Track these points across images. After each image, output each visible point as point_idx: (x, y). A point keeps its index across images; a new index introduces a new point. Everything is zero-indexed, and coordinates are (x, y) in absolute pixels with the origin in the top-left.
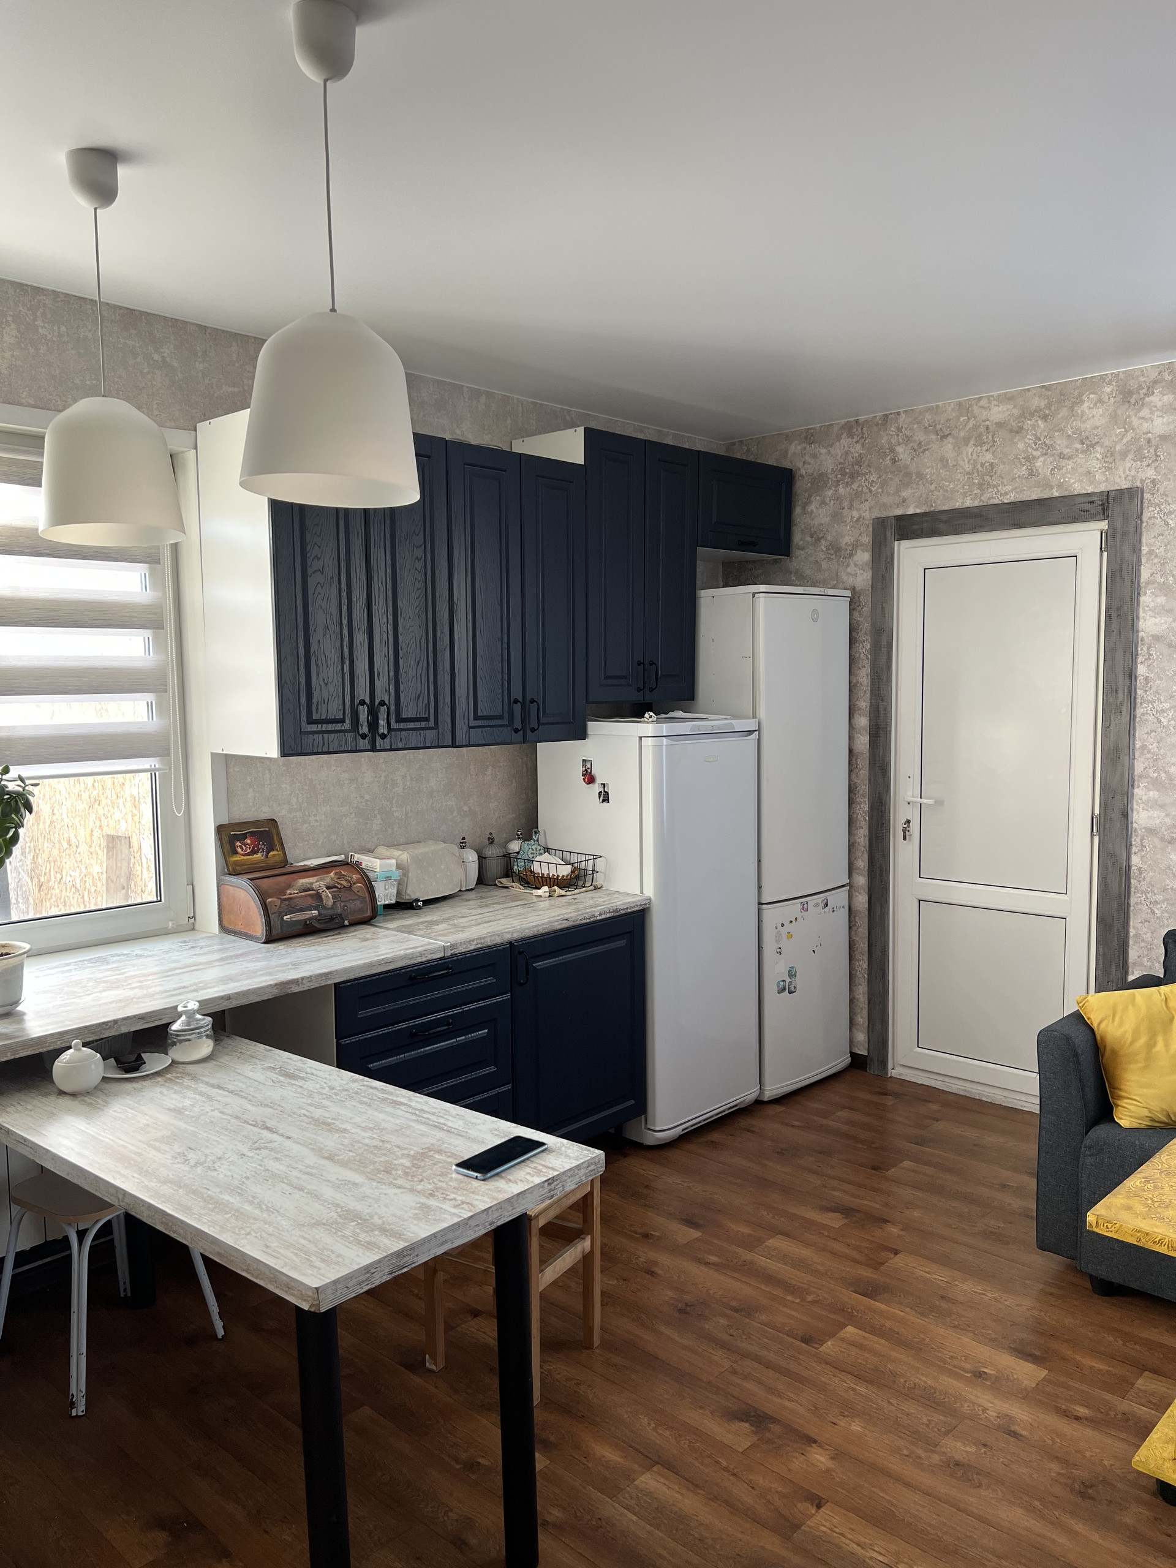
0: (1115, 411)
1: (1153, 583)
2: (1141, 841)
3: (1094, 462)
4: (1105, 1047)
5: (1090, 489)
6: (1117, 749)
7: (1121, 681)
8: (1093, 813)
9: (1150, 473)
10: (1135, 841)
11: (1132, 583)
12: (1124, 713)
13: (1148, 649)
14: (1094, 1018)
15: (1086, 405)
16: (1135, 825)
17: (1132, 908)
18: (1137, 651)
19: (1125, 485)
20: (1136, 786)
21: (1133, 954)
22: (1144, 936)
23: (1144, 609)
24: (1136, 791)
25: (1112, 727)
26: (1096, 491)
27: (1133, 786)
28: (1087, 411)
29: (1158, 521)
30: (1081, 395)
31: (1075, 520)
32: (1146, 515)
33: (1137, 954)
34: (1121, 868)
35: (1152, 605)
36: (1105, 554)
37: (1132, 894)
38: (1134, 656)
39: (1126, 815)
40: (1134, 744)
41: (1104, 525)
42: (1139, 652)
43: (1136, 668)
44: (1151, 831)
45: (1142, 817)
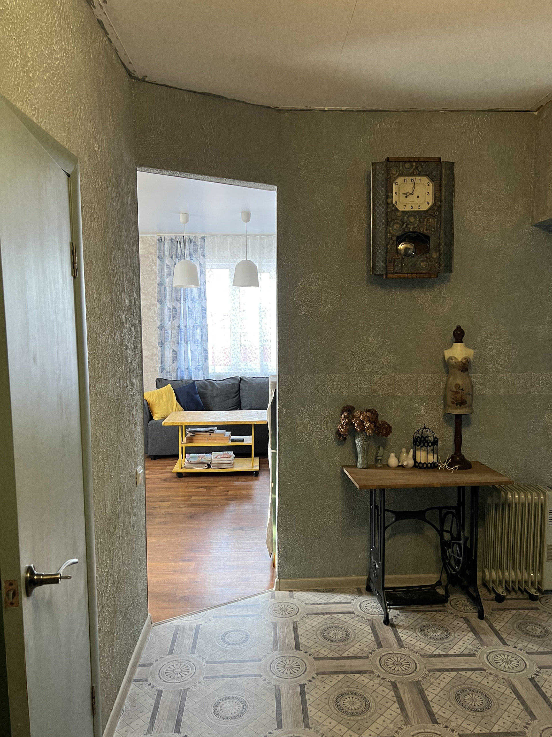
4: (150, 404)
14: (146, 398)
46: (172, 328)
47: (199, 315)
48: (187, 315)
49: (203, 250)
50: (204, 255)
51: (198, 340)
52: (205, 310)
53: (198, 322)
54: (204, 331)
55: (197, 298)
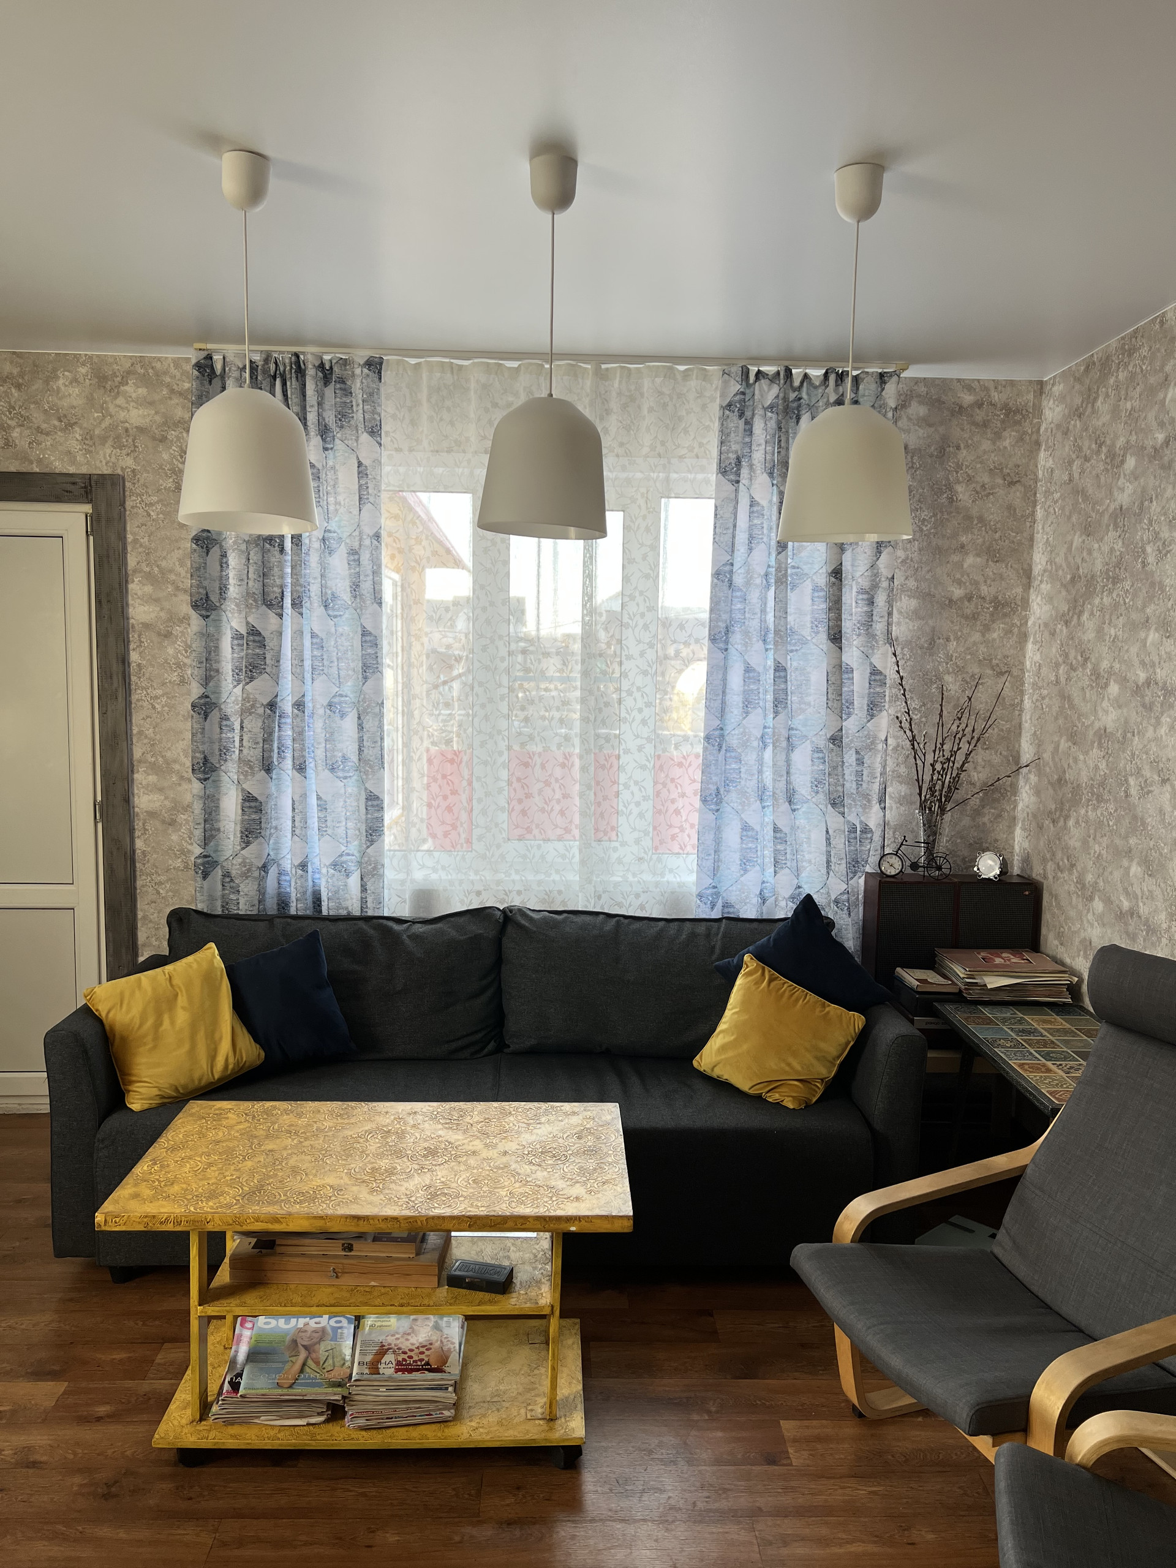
0: (92, 394)
1: (140, 572)
2: (144, 825)
3: (73, 441)
4: (114, 1035)
5: (72, 470)
6: (115, 735)
7: (115, 667)
8: (95, 800)
9: (129, 462)
10: (138, 825)
11: (120, 569)
12: (120, 699)
13: (139, 636)
14: (102, 1009)
15: (61, 382)
16: (136, 810)
17: (138, 891)
18: (128, 638)
19: (106, 471)
20: (135, 771)
21: (142, 936)
22: (152, 917)
23: (132, 596)
24: (136, 776)
25: (109, 713)
26: (78, 472)
27: (132, 772)
28: (63, 388)
29: (141, 511)
30: (55, 370)
31: (58, 499)
32: (129, 504)
33: (145, 935)
34: (126, 853)
35: (140, 593)
36: (91, 538)
37: (138, 877)
38: (126, 643)
39: (127, 800)
40: (131, 729)
41: (88, 508)
42: (131, 639)
43: (129, 654)
44: (152, 814)
45: (144, 801)
46: (246, 711)
47: (352, 663)
48: (307, 664)
49: (374, 412)
50: (375, 431)
51: (345, 758)
52: (375, 644)
53: (348, 687)
54: (369, 723)
55: (345, 596)
